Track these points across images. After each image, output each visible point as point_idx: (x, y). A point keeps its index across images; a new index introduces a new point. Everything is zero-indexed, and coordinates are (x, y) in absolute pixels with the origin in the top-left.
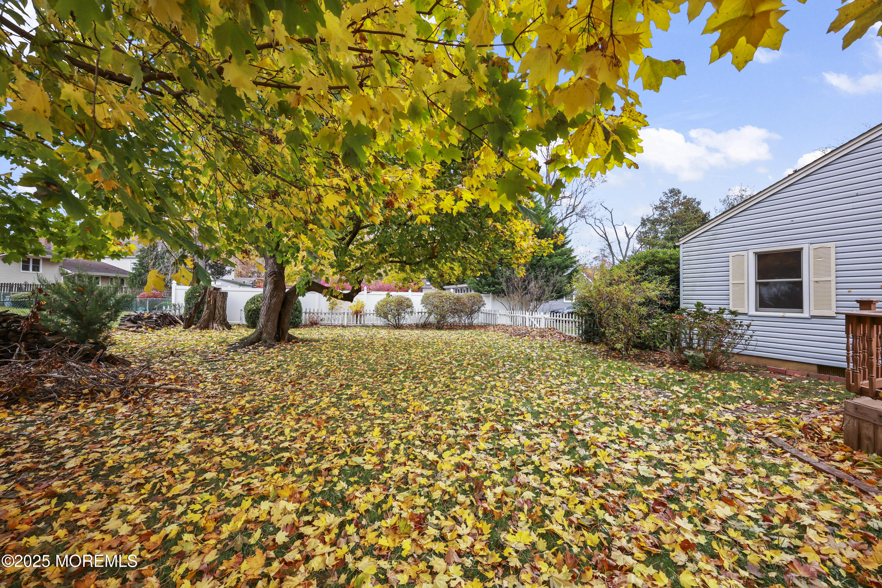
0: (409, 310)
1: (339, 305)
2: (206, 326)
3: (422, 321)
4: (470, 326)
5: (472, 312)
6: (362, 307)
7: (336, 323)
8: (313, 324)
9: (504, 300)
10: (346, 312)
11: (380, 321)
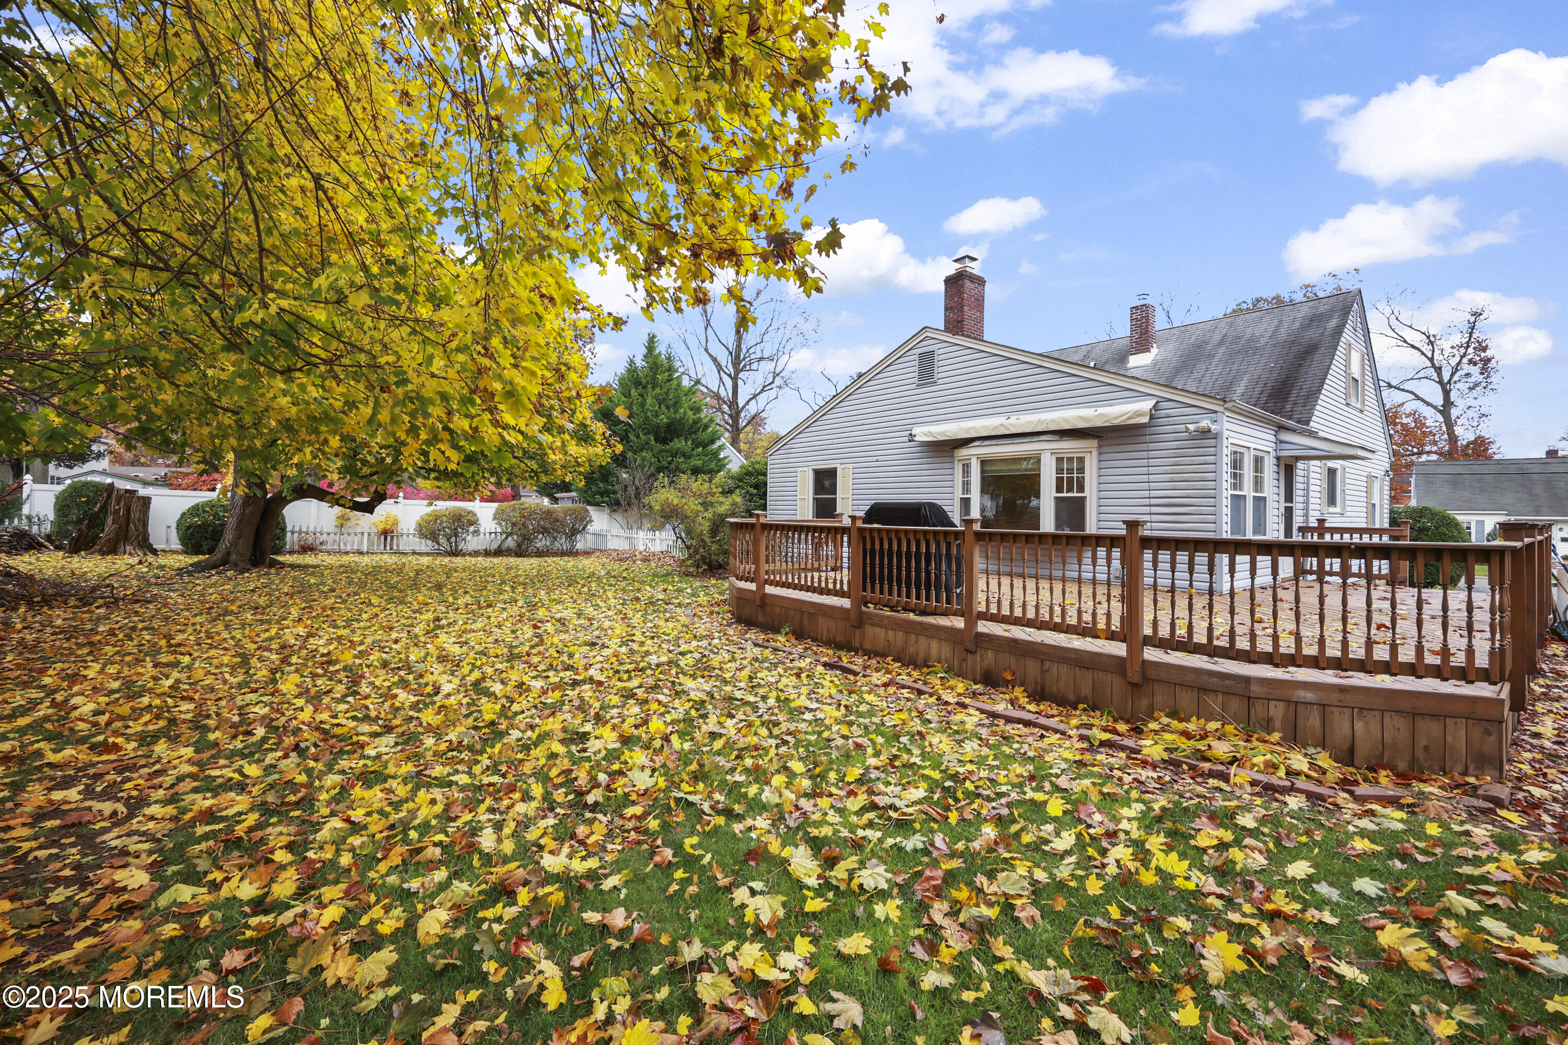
0: (472, 529)
1: (354, 521)
2: (112, 549)
3: (494, 546)
4: (572, 553)
5: (574, 532)
6: (396, 523)
7: (349, 548)
8: (306, 549)
9: (618, 516)
10: (366, 531)
11: (425, 546)
